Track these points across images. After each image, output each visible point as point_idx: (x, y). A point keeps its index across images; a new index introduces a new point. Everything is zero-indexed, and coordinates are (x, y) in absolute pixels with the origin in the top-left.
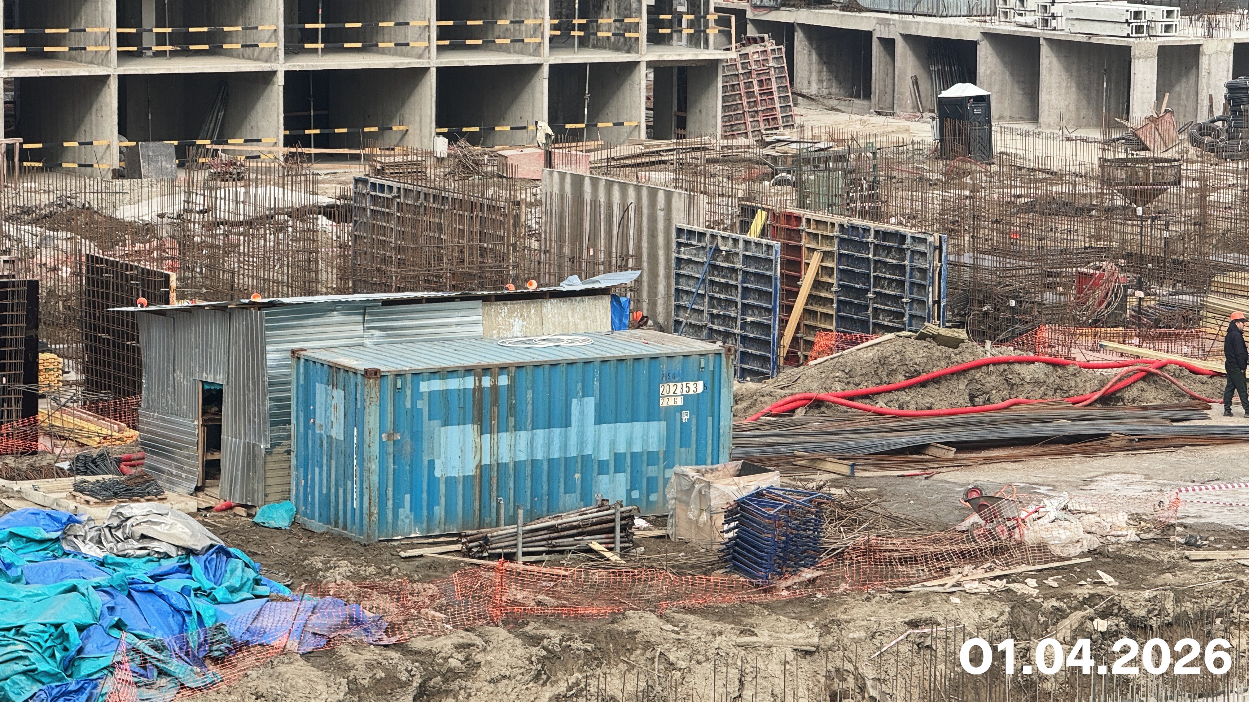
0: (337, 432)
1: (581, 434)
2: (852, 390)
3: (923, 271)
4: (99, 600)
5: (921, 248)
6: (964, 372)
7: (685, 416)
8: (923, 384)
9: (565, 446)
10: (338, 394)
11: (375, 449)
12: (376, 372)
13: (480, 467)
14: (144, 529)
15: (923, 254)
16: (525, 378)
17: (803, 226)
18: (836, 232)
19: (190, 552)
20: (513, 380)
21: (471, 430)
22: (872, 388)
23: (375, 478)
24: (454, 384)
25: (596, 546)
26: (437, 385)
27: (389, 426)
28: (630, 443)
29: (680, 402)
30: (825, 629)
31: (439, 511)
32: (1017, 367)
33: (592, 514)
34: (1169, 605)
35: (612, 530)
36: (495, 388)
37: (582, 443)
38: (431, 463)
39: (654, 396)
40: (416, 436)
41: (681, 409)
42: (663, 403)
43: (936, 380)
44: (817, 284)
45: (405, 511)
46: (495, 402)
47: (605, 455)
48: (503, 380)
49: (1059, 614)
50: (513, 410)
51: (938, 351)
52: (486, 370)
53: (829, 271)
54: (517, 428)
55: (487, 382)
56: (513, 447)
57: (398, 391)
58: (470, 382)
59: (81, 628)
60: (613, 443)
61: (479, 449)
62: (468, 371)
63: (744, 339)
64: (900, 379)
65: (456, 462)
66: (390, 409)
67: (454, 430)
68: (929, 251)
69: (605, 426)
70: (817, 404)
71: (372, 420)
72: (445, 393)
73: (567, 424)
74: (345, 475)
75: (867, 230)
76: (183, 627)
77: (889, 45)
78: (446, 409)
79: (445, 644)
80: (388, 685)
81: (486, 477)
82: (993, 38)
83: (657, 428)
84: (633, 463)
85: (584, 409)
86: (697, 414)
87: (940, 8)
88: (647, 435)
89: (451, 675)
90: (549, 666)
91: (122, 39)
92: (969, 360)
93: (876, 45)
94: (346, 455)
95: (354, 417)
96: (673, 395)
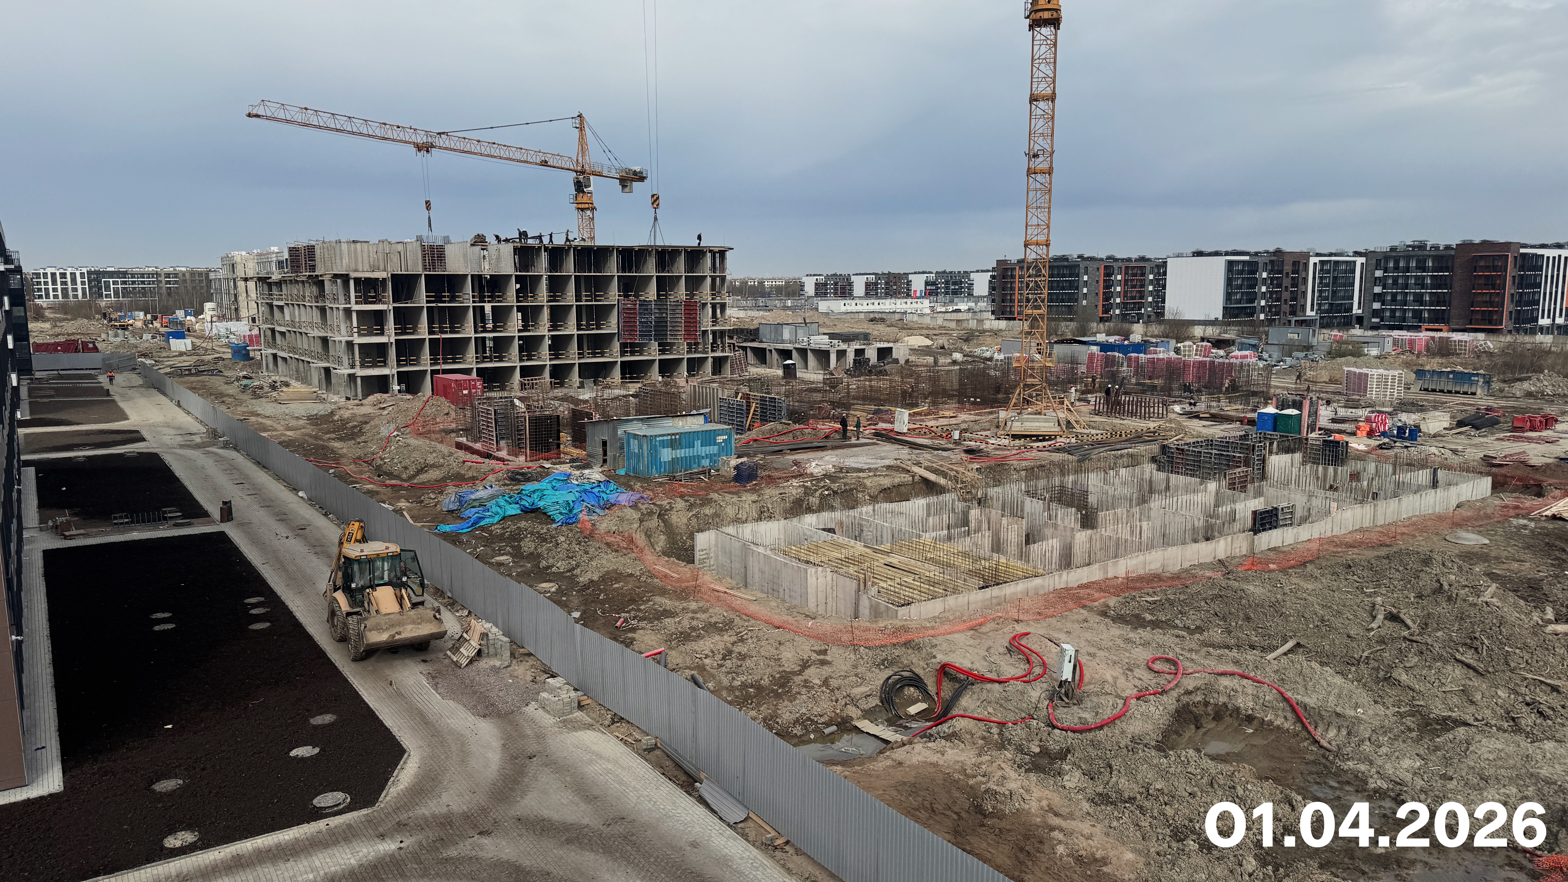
0: (636, 451)
1: (697, 450)
2: (764, 437)
3: (781, 407)
4: (577, 494)
5: (780, 401)
6: (791, 431)
8: (781, 435)
9: (693, 453)
10: (636, 441)
11: (646, 454)
12: (645, 436)
13: (672, 458)
14: (588, 476)
15: (780, 403)
16: (683, 436)
17: (751, 396)
18: (759, 398)
19: (600, 482)
20: (680, 437)
21: (670, 449)
22: (769, 436)
23: (646, 462)
24: (665, 438)
25: (702, 477)
26: (661, 438)
27: (649, 449)
28: (709, 451)
29: (722, 441)
30: (759, 496)
31: (662, 470)
32: (804, 430)
33: (701, 469)
34: (843, 487)
35: (706, 473)
36: (675, 439)
37: (697, 452)
38: (660, 458)
39: (715, 439)
40: (656, 451)
41: (722, 443)
42: (717, 441)
43: (785, 434)
44: (755, 411)
45: (654, 470)
46: (676, 442)
47: (703, 455)
48: (677, 437)
49: (816, 490)
50: (680, 444)
51: (785, 426)
52: (673, 434)
53: (757, 407)
54: (681, 449)
55: (673, 437)
56: (681, 453)
57: (651, 440)
58: (669, 437)
59: (573, 502)
60: (705, 451)
61: (672, 454)
62: (668, 435)
63: (737, 425)
64: (776, 434)
65: (666, 457)
66: (649, 445)
67: (665, 449)
68: (782, 402)
69: (703, 447)
70: (756, 440)
71: (645, 447)
72: (663, 440)
73: (694, 447)
74: (639, 461)
75: (766, 397)
76: (599, 500)
77: (770, 351)
78: (663, 444)
79: (665, 503)
80: (651, 513)
81: (674, 461)
82: (795, 348)
83: (716, 447)
84: (710, 456)
85: (698, 443)
86: (726, 444)
87: (783, 342)
88: (714, 449)
89: (667, 510)
90: (691, 507)
91: (579, 354)
92: (793, 428)
93: (767, 352)
94: (639, 456)
95: (640, 447)
96: (720, 439)
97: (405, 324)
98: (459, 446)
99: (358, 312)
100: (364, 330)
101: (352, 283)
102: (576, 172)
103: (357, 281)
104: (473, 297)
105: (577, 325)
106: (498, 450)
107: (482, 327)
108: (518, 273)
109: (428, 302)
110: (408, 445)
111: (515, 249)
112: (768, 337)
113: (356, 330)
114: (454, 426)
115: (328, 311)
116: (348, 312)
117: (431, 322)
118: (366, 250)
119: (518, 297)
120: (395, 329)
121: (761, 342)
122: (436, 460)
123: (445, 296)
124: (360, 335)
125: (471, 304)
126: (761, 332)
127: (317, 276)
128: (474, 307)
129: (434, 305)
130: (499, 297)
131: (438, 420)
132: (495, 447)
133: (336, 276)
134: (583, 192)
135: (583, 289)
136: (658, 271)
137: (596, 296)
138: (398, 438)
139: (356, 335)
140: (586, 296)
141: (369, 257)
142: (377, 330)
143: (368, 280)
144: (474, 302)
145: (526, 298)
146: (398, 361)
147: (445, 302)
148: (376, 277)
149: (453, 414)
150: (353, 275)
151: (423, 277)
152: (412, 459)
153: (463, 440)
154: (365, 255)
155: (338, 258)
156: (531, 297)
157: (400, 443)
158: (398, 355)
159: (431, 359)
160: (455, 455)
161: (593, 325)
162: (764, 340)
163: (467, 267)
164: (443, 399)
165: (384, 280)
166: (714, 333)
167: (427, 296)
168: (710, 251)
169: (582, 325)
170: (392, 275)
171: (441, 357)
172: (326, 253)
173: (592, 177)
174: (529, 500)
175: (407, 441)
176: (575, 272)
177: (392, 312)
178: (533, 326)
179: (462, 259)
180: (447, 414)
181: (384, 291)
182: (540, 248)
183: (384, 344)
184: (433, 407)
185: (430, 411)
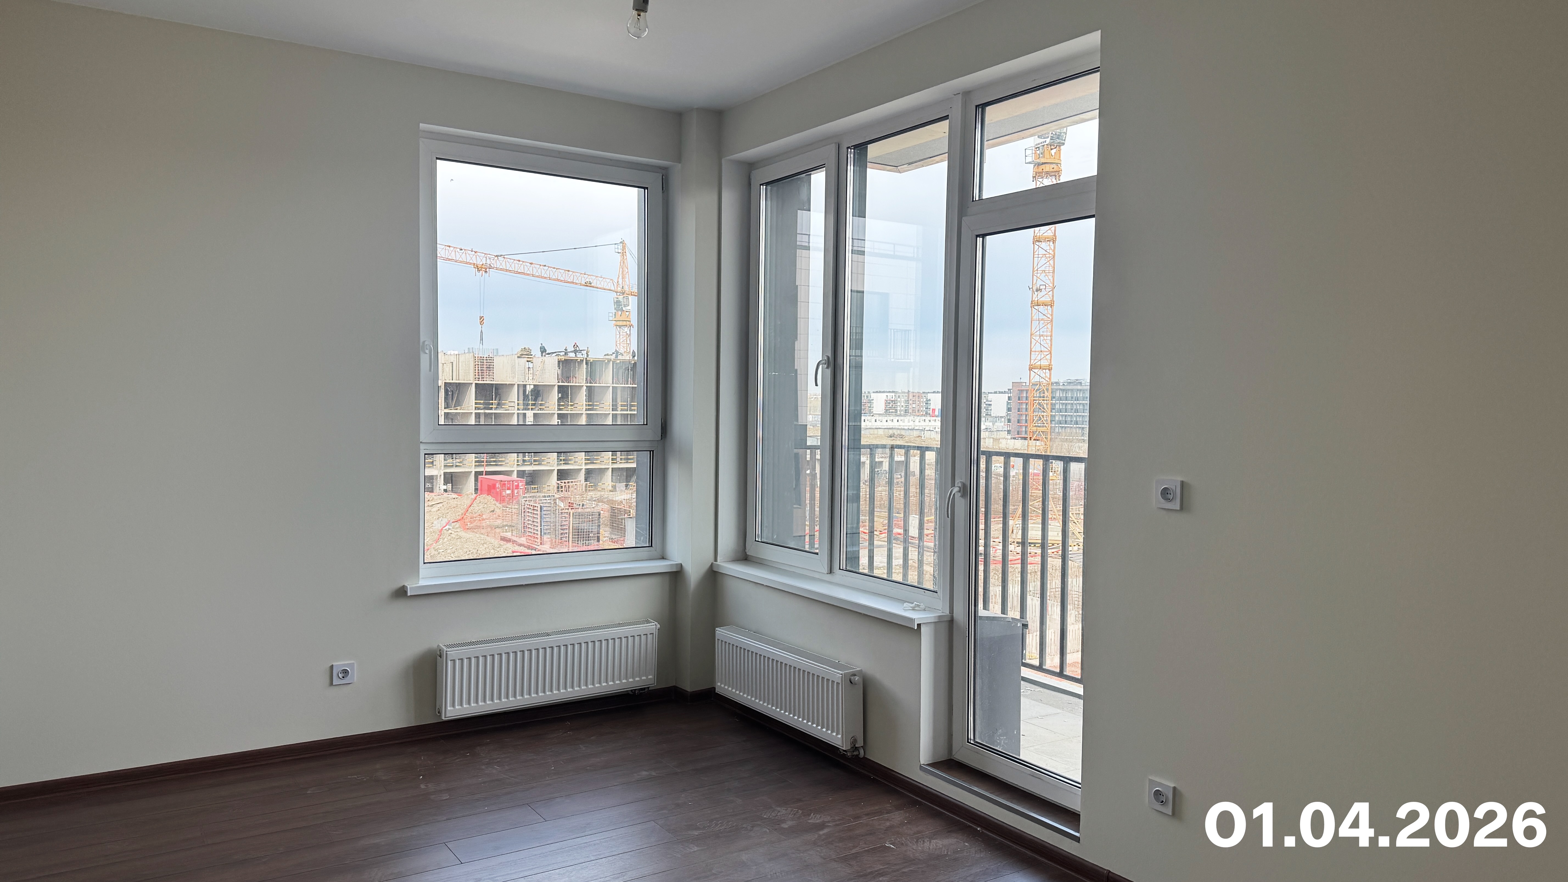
98: (504, 539)
102: (617, 292)
104: (518, 404)
106: (541, 544)
108: (560, 383)
109: (476, 408)
110: (460, 538)
111: (559, 361)
114: (499, 522)
119: (558, 405)
122: (488, 551)
123: (492, 404)
125: (515, 411)
128: (518, 414)
129: (482, 411)
130: (541, 405)
131: (484, 517)
132: (539, 540)
135: (619, 399)
137: (632, 406)
138: (450, 531)
140: (622, 406)
144: (518, 409)
145: (565, 406)
146: (445, 463)
147: (491, 409)
149: (498, 511)
151: (473, 385)
152: (465, 550)
153: (508, 535)
156: (571, 405)
157: (452, 535)
158: (446, 457)
159: (476, 462)
160: (505, 547)
163: (513, 377)
164: (489, 497)
167: (476, 403)
170: (445, 384)
171: (485, 460)
175: (460, 534)
176: (612, 383)
177: (442, 417)
179: (509, 370)
180: (493, 511)
182: (580, 361)
184: (480, 504)
185: (477, 508)
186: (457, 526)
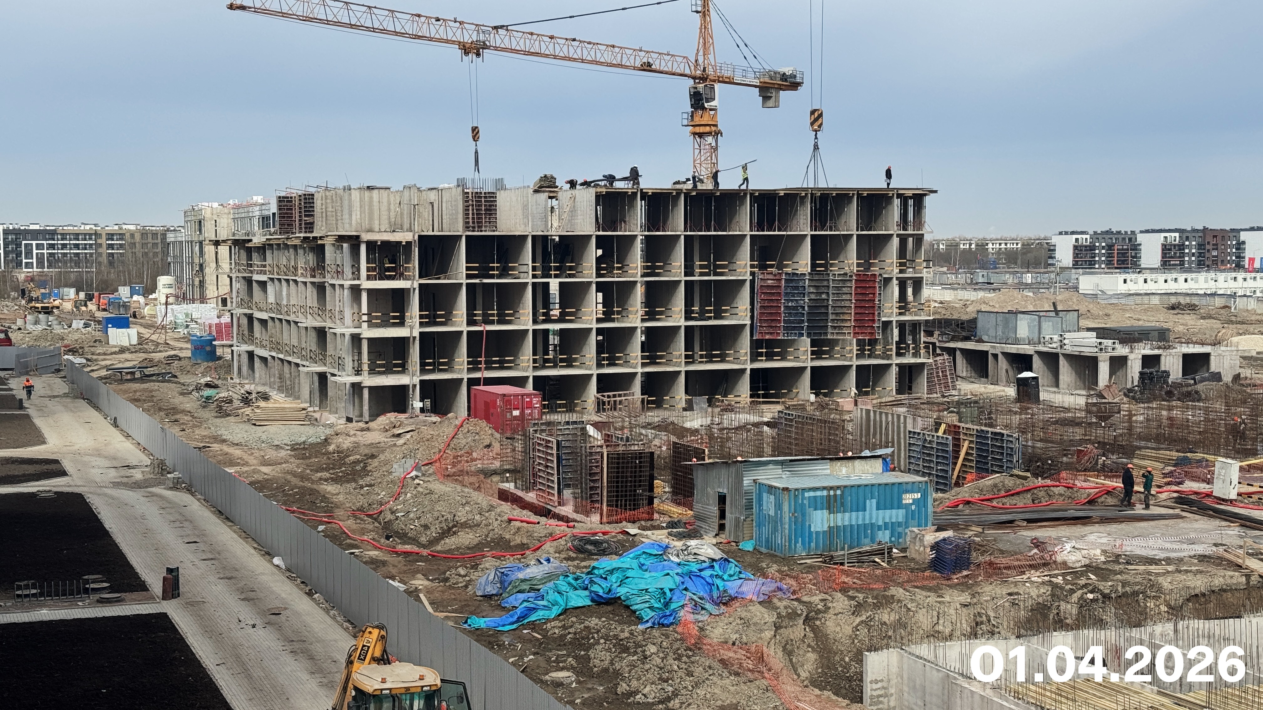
0: (772, 513)
1: (871, 514)
2: (982, 497)
3: (1012, 449)
4: (678, 579)
5: (1011, 439)
6: (1029, 490)
7: (913, 507)
8: (1013, 495)
9: (864, 519)
10: (772, 497)
11: (787, 519)
12: (787, 489)
13: (829, 527)
14: (695, 551)
15: (1011, 442)
16: (847, 492)
17: (961, 430)
18: (975, 432)
19: (713, 560)
20: (843, 492)
21: (825, 512)
22: (991, 496)
23: (787, 531)
24: (819, 493)
25: (877, 560)
26: (812, 494)
27: (793, 510)
28: (891, 518)
29: (911, 501)
30: (973, 596)
31: (813, 545)
32: (1052, 488)
33: (875, 547)
34: (1120, 589)
35: (884, 554)
36: (835, 495)
37: (871, 518)
38: (810, 526)
39: (900, 499)
40: (803, 515)
41: (912, 504)
42: (904, 502)
43: (1018, 493)
44: (967, 454)
45: (799, 545)
46: (835, 501)
47: (880, 523)
48: (839, 492)
49: (1072, 591)
50: (842, 504)
51: (1019, 481)
52: (831, 488)
53: (972, 448)
54: (844, 512)
55: (832, 493)
56: (843, 519)
57: (796, 496)
58: (825, 493)
59: (671, 590)
60: (884, 518)
61: (829, 520)
62: (824, 488)
63: (937, 476)
64: (1003, 493)
65: (820, 525)
66: (793, 503)
67: (819, 512)
68: (1014, 440)
69: (880, 511)
70: (968, 503)
71: (786, 508)
72: (815, 497)
73: (865, 510)
74: (775, 530)
75: (988, 432)
76: (711, 590)
77: (995, 356)
78: (815, 504)
79: (816, 599)
80: (793, 615)
81: (832, 532)
82: (1039, 353)
83: (902, 512)
84: (892, 527)
85: (871, 504)
86: (918, 506)
87: (1017, 341)
88: (898, 515)
89: (818, 612)
90: (858, 609)
91: (687, 357)
92: (1032, 485)
93: (990, 356)
94: (776, 521)
95: (779, 506)
96: (908, 498)
97: (435, 311)
98: (504, 496)
99: (370, 291)
100: (377, 318)
101: (363, 248)
102: (694, 78)
103: (371, 245)
104: (534, 269)
105: (686, 312)
106: (560, 504)
107: (544, 314)
108: (601, 233)
109: (468, 276)
110: (431, 492)
111: (598, 196)
112: (992, 333)
113: (365, 318)
114: (497, 464)
115: (328, 290)
116: (356, 291)
117: (471, 306)
118: (385, 200)
119: (598, 269)
120: (421, 317)
121: (980, 341)
122: (470, 516)
123: (493, 269)
124: (371, 325)
125: (530, 280)
126: (980, 324)
127: (315, 238)
128: (534, 284)
129: (477, 281)
130: (571, 268)
131: (475, 455)
132: (556, 498)
133: (341, 239)
134: (703, 108)
135: (696, 256)
136: (814, 227)
137: (717, 267)
138: (417, 481)
139: (365, 325)
140: (701, 267)
141: (389, 210)
142: (395, 318)
143: (386, 243)
144: (534, 276)
145: (610, 270)
146: (423, 364)
147: (492, 277)
148: (398, 240)
149: (496, 446)
150: (366, 237)
151: (464, 239)
152: (436, 514)
153: (510, 486)
154: (384, 208)
155: (346, 211)
156: (619, 268)
157: (420, 489)
158: (423, 357)
159: (469, 363)
160: (498, 510)
161: (710, 312)
162: (985, 338)
163: (526, 225)
164: (483, 423)
165: (409, 243)
166: (902, 326)
167: (468, 269)
168: (899, 196)
169: (693, 312)
170: (420, 237)
171: (483, 359)
172: (330, 206)
173: (717, 86)
174: (604, 584)
175: (431, 486)
176: (686, 230)
177: (417, 291)
178: (619, 313)
179: (520, 212)
180: (488, 446)
181: (408, 260)
182: (634, 194)
183: (403, 339)
184: (468, 435)
185: (464, 442)
186: (431, 471)
